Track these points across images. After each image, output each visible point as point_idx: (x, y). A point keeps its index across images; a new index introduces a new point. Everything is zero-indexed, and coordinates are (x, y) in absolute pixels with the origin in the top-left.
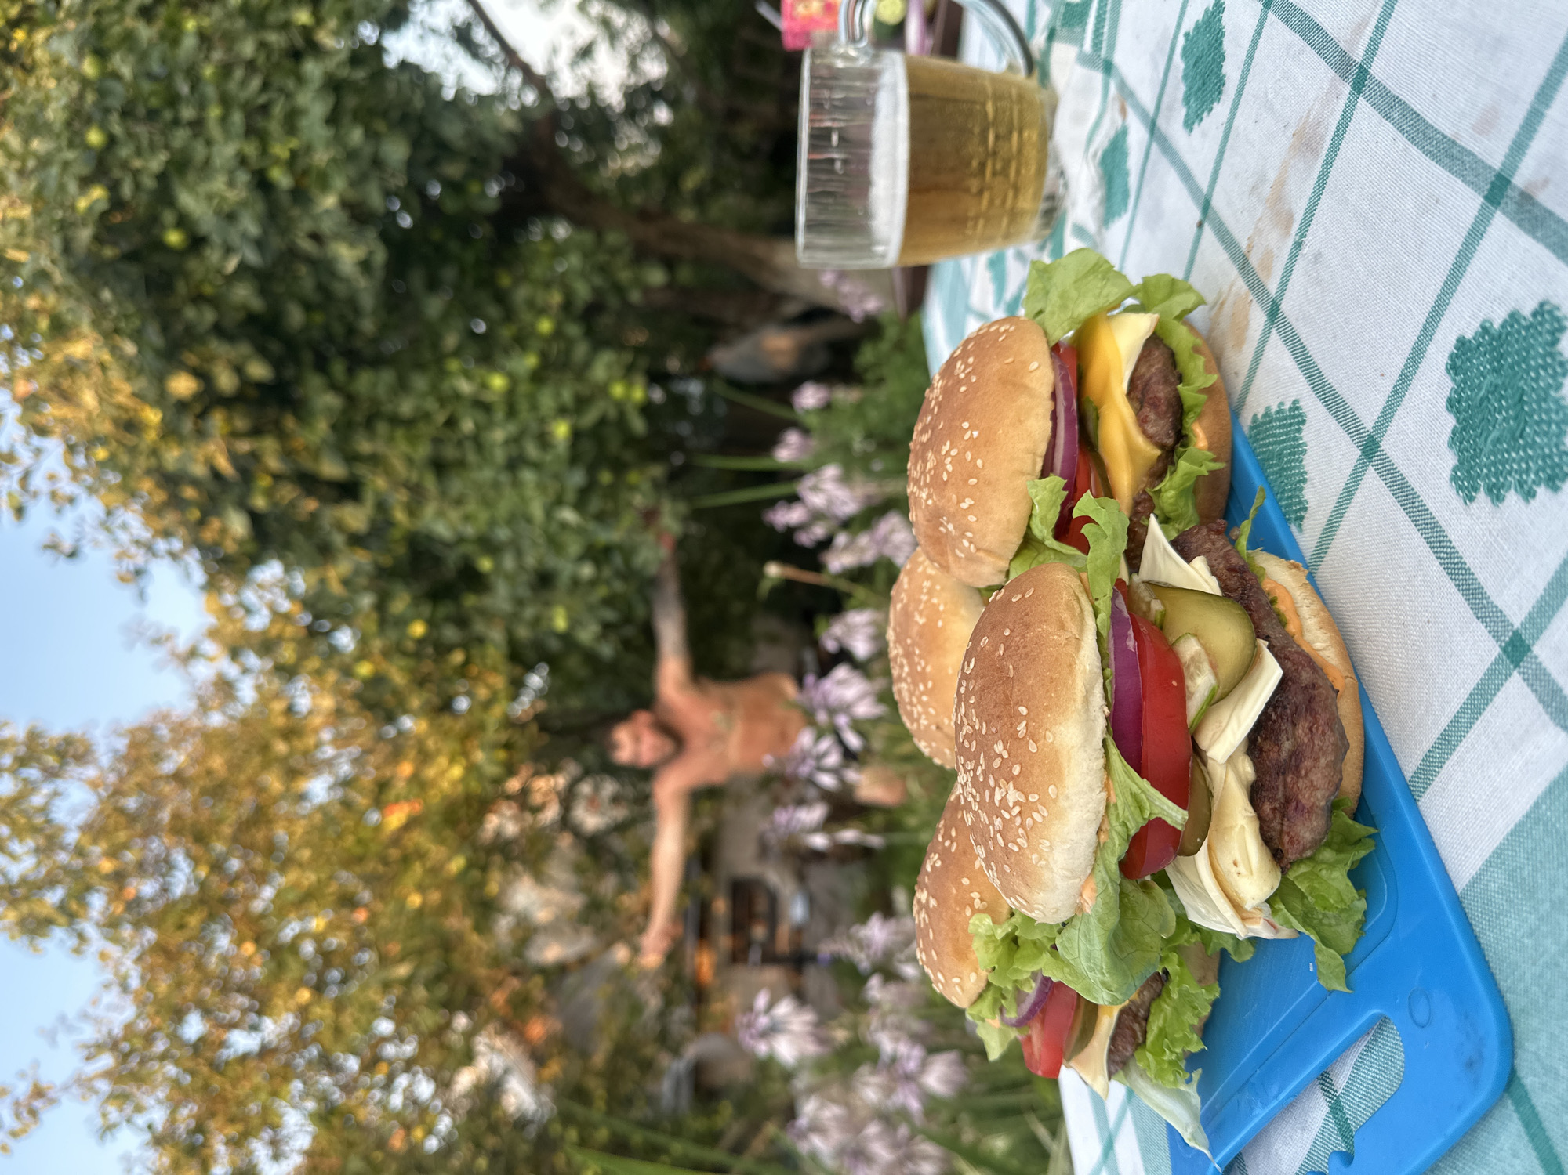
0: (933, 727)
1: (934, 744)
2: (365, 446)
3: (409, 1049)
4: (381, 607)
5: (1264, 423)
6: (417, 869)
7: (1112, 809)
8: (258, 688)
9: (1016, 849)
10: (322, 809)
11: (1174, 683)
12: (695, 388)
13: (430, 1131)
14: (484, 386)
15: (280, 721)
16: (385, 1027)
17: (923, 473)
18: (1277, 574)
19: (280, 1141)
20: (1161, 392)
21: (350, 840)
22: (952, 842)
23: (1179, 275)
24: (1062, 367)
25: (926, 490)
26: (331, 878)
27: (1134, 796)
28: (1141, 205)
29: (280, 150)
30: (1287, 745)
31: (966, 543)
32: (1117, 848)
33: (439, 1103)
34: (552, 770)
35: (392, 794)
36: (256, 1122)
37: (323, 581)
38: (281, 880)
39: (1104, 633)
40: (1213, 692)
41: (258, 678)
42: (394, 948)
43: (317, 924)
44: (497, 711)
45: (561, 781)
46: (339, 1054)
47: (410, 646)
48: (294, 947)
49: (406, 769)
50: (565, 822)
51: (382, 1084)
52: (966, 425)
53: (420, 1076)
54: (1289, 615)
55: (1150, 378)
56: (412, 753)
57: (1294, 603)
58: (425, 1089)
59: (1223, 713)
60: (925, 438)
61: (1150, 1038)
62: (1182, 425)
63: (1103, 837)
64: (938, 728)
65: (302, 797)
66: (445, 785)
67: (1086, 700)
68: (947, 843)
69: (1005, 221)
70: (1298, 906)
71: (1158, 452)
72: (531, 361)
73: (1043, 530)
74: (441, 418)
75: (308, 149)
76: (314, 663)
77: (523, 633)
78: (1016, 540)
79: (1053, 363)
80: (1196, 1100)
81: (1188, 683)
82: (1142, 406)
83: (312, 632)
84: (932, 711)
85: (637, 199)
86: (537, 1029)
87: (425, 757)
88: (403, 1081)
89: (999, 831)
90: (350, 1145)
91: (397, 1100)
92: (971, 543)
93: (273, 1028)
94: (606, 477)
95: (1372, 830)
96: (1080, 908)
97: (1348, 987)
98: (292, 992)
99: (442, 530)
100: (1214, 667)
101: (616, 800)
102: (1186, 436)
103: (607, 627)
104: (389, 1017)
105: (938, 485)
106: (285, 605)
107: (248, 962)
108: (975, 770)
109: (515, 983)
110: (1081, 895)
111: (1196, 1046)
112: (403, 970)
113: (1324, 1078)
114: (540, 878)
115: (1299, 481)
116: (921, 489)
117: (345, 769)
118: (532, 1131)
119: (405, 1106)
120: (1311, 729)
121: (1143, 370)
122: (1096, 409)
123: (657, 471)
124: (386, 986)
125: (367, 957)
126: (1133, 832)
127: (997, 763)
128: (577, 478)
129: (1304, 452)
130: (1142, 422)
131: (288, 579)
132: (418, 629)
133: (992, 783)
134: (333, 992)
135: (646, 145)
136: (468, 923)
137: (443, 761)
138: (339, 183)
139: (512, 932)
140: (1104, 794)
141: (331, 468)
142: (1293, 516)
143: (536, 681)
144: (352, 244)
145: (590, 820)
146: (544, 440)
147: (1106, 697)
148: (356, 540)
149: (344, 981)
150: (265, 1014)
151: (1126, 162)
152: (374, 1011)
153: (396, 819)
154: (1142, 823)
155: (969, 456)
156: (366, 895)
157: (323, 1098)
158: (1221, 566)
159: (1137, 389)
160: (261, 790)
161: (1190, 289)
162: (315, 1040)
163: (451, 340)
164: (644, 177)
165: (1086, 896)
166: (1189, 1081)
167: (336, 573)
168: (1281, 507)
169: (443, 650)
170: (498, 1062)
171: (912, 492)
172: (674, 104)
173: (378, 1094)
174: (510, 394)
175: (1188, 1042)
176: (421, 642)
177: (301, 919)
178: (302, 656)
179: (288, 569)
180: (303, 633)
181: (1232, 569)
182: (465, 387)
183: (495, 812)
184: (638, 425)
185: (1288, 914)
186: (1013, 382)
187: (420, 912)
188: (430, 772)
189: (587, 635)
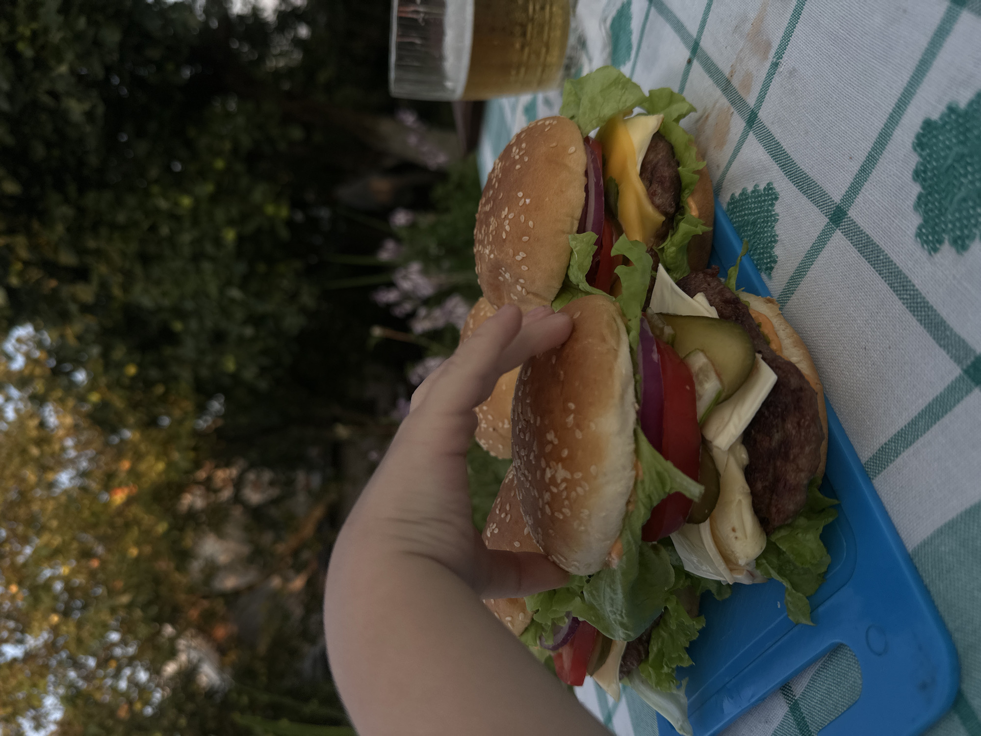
0: (491, 429)
1: (491, 442)
2: (91, 244)
3: (131, 650)
4: (105, 355)
5: (741, 200)
6: (135, 532)
7: (639, 485)
8: (17, 411)
9: (561, 517)
10: (66, 492)
11: (688, 388)
12: (324, 213)
13: (147, 703)
14: (176, 204)
15: (34, 433)
16: (115, 636)
17: (487, 234)
18: (757, 306)
19: (40, 716)
20: (666, 172)
21: (86, 514)
22: (507, 515)
23: (676, 90)
24: (592, 153)
25: (489, 247)
26: (74, 538)
27: (659, 474)
28: (641, 53)
29: (25, 30)
30: (777, 437)
31: (519, 288)
32: (641, 515)
33: (152, 685)
34: (228, 465)
35: (116, 482)
36: (22, 705)
37: (62, 336)
38: (37, 542)
39: (635, 347)
40: (719, 394)
41: (16, 404)
42: (119, 584)
43: (64, 570)
44: (188, 425)
45: (234, 472)
46: (81, 656)
47: (127, 382)
48: (47, 586)
49: (126, 465)
50: (237, 499)
51: (111, 675)
52: (520, 194)
53: (139, 668)
54: (771, 337)
55: (658, 162)
56: (130, 454)
57: (773, 327)
58: (143, 676)
59: (726, 412)
60: (487, 208)
61: (651, 656)
62: (680, 199)
63: (631, 507)
64: (494, 429)
65: (51, 485)
66: (153, 475)
67: (622, 397)
68: (503, 516)
69: (540, 70)
70: (775, 561)
71: (663, 218)
72: (208, 188)
73: (578, 276)
74: (146, 225)
75: (46, 30)
76: (59, 393)
77: (205, 373)
78: (557, 285)
79: (586, 149)
80: (684, 700)
81: (697, 387)
82: (651, 183)
83: (56, 372)
84: (490, 417)
85: (286, 86)
86: (221, 632)
87: (138, 457)
88: (127, 672)
89: (548, 503)
90: (90, 716)
91: (123, 685)
92: (523, 288)
93: (34, 641)
94: (262, 268)
95: (836, 502)
96: (607, 565)
97: (812, 621)
98: (46, 617)
99: (147, 302)
100: (719, 375)
101: (272, 483)
102: (683, 207)
103: (263, 370)
104: (117, 630)
105: (498, 242)
106: (37, 354)
107: (13, 597)
108: (528, 456)
109: (206, 604)
110: (610, 554)
111: (687, 663)
112: (125, 599)
113: (785, 688)
114: (221, 535)
115: (771, 242)
116: (484, 247)
117: (84, 464)
118: (218, 698)
119: (129, 687)
120: (799, 424)
121: (651, 157)
122: (617, 186)
123: (298, 264)
124: (113, 610)
125: (100, 591)
126: (655, 504)
127: (549, 448)
128: (241, 268)
129: (776, 221)
130: (651, 195)
131: (39, 336)
132: (132, 370)
133: (543, 464)
134: (77, 615)
135: (292, 52)
136: (172, 565)
137: (151, 459)
138: (70, 56)
139: (202, 571)
140: (634, 473)
141: (67, 258)
142: (764, 267)
143: (217, 405)
144: (79, 100)
145: (254, 497)
146: (218, 242)
147: (636, 396)
148: (85, 309)
149: (85, 607)
150: (26, 632)
151: (630, 24)
152: (106, 628)
153: (119, 497)
154: (664, 496)
155: (522, 218)
156: (100, 550)
157: (71, 685)
158: (717, 300)
159: (648, 171)
160: (22, 480)
161: (684, 100)
162: (64, 647)
163: (154, 172)
164: (290, 72)
165: (614, 555)
166: (679, 687)
167: (71, 332)
168: (753, 260)
169: (149, 385)
170: (194, 655)
171: (478, 251)
172: (310, 23)
173: (109, 682)
174: (195, 211)
175: (681, 659)
176: (134, 379)
177: (51, 567)
178: (50, 389)
179: (37, 329)
180: (48, 373)
181: (727, 302)
182: (163, 204)
183: (189, 492)
184: (284, 233)
185: (769, 567)
186: (556, 161)
187: (137, 560)
188: (143, 467)
189: (249, 374)
